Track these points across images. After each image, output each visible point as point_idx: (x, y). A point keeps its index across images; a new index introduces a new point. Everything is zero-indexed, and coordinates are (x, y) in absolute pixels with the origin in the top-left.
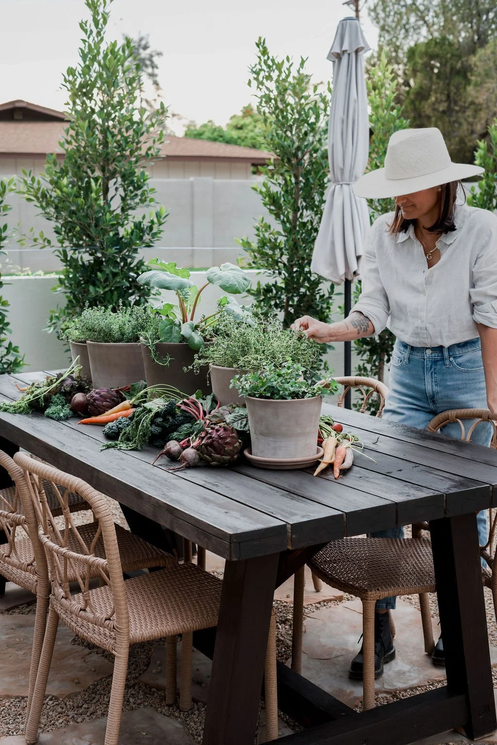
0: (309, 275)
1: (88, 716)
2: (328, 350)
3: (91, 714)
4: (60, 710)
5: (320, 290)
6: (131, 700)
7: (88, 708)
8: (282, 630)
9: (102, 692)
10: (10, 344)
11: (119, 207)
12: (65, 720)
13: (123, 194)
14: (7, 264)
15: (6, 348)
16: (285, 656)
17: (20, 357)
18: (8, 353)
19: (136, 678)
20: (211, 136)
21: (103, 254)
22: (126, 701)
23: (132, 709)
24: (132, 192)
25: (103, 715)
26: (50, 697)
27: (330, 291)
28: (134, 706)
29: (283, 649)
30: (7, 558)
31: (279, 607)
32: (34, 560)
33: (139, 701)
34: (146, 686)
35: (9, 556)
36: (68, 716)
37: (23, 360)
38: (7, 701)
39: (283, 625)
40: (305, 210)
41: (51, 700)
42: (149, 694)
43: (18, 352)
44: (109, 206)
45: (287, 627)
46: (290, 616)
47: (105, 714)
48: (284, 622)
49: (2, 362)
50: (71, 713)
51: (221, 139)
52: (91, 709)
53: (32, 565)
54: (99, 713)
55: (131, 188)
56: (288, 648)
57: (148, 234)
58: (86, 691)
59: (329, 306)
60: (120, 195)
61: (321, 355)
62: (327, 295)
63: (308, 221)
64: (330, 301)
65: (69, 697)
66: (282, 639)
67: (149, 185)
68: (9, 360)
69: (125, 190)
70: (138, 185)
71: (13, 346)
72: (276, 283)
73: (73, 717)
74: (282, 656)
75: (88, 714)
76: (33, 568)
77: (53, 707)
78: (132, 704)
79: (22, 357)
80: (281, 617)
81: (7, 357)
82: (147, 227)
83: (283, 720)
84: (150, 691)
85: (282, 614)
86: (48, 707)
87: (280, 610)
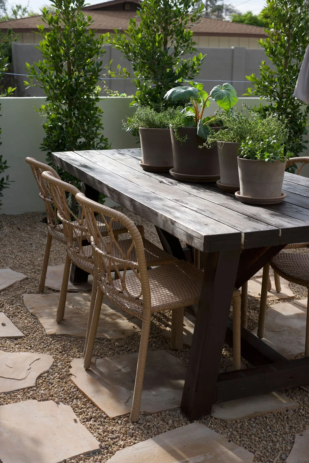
0: (293, 100)
1: (127, 352)
2: (303, 150)
3: (129, 351)
4: (111, 347)
5: (300, 110)
6: (154, 345)
7: (127, 348)
8: (253, 314)
9: (137, 339)
10: (102, 136)
11: (173, 53)
12: (113, 353)
13: (176, 45)
14: (105, 88)
15: (100, 139)
16: (251, 328)
17: (108, 144)
18: (101, 142)
19: (158, 333)
20: (249, 22)
21: (161, 82)
22: (150, 345)
23: (154, 350)
24: (181, 44)
25: (135, 352)
26: (106, 339)
27: (306, 111)
28: (155, 348)
29: (251, 324)
30: (77, 253)
31: (253, 300)
32: (92, 255)
33: (158, 346)
34: (164, 338)
35: (79, 253)
36: (115, 350)
37: (110, 146)
38: (81, 340)
39: (254, 311)
40: (292, 58)
41: (106, 341)
42: (165, 343)
43: (107, 142)
44: (167, 52)
45: (256, 312)
46: (259, 306)
47: (137, 351)
48: (254, 309)
49: (98, 147)
50: (117, 349)
51: (255, 24)
52: (129, 348)
53: (91, 258)
54: (133, 350)
55: (181, 41)
56: (254, 324)
57: (191, 71)
58: (128, 338)
59: (305, 121)
60: (174, 46)
61: (299, 153)
62: (304, 114)
63: (294, 65)
64: (306, 118)
65: (117, 340)
66: (252, 318)
67: (193, 40)
68: (101, 146)
69: (177, 42)
70: (186, 39)
71: (104, 138)
72: (271, 104)
73: (117, 351)
74: (250, 328)
75: (127, 350)
76: (91, 259)
77: (107, 345)
78: (153, 347)
79: (110, 144)
80: (253, 306)
81: (100, 144)
82: (190, 67)
83: (244, 364)
84: (166, 341)
85: (254, 305)
86: (104, 345)
87: (253, 302)
